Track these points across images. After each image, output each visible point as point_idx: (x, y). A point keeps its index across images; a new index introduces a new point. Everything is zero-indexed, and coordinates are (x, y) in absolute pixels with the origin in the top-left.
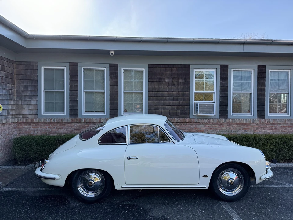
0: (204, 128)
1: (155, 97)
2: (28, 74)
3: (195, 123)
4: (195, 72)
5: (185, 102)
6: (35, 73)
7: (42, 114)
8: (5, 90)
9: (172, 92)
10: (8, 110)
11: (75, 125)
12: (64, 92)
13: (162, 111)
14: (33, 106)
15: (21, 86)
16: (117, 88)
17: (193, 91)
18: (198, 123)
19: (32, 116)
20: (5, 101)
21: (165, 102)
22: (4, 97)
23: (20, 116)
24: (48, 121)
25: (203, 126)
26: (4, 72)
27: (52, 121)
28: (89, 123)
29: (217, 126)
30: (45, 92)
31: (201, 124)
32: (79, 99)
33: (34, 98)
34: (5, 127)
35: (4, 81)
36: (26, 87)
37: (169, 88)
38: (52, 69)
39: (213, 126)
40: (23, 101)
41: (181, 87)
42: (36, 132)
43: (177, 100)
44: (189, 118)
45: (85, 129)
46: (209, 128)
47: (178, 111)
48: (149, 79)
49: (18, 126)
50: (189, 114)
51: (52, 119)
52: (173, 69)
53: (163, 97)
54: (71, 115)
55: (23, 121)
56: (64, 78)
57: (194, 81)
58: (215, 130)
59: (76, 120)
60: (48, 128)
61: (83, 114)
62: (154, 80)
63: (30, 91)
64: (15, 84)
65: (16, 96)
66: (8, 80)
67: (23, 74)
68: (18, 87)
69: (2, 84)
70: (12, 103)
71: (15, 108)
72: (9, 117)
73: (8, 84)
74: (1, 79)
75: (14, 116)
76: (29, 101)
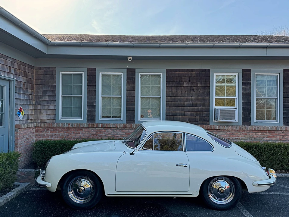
0: (225, 135)
1: (173, 102)
2: (47, 79)
3: (215, 130)
4: (215, 76)
5: (205, 108)
6: (53, 78)
7: (60, 119)
8: (26, 95)
9: (191, 98)
10: (28, 115)
11: (93, 131)
12: (82, 97)
13: (181, 117)
14: (51, 111)
15: (40, 91)
16: (134, 93)
17: (214, 96)
18: (219, 130)
19: (50, 120)
20: (26, 106)
21: (183, 107)
22: (25, 102)
23: (38, 121)
24: (66, 126)
25: (224, 133)
26: (26, 78)
27: (70, 126)
28: (105, 129)
29: (239, 133)
30: (63, 97)
31: (222, 131)
32: (96, 105)
33: (52, 103)
34: (26, 131)
35: (25, 86)
36: (45, 92)
37: (187, 93)
38: (71, 75)
39: (235, 133)
40: (41, 106)
41: (201, 92)
42: (54, 136)
43: (196, 105)
44: (209, 124)
45: (102, 135)
46: (230, 135)
47: (198, 117)
48: (167, 84)
49: (36, 131)
50: (209, 121)
51: (70, 124)
52: (192, 73)
53: (182, 103)
54: (88, 120)
55: (41, 126)
56: (82, 83)
57: (214, 85)
58: (237, 138)
59: (94, 125)
60: (66, 133)
61: (100, 119)
62: (172, 85)
63: (48, 96)
64: (34, 89)
65: (35, 101)
66: (28, 86)
67: (41, 79)
68: (37, 92)
69: (24, 89)
70: (31, 108)
71: (33, 112)
72: (29, 121)
73: (29, 90)
74: (24, 84)
75: (32, 121)
76: (47, 106)
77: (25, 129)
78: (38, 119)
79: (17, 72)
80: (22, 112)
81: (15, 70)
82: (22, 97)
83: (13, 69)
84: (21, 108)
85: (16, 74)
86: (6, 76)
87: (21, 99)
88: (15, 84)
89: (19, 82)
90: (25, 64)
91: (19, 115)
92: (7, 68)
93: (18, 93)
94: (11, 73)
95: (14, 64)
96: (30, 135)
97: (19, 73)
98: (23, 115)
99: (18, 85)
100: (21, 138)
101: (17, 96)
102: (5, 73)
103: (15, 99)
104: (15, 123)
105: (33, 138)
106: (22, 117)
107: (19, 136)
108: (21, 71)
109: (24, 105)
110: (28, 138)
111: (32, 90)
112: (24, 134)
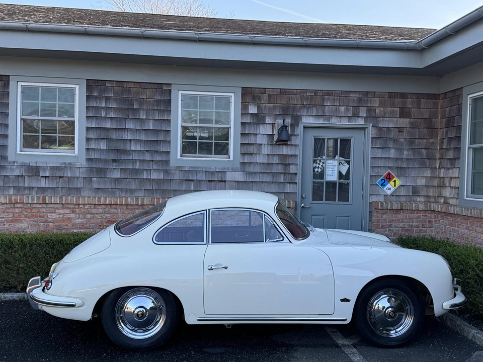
2: (453, 115)
6: (459, 110)
7: (465, 198)
8: (408, 151)
10: (414, 187)
14: (455, 180)
15: (444, 141)
19: (453, 200)
20: (409, 170)
22: (405, 163)
23: (441, 201)
26: (408, 120)
33: (456, 163)
34: (401, 216)
35: (405, 135)
40: (446, 170)
42: (452, 234)
49: (435, 219)
63: (453, 149)
64: (439, 138)
65: (439, 161)
66: (417, 133)
67: (447, 116)
68: (442, 143)
69: (402, 140)
70: (428, 173)
71: (436, 183)
72: (419, 199)
73: (419, 140)
74: (400, 131)
75: (432, 200)
76: (451, 171)
77: (397, 211)
78: (440, 196)
79: (377, 111)
80: (395, 181)
81: (370, 110)
82: (392, 154)
83: (365, 108)
84: (389, 174)
85: (371, 116)
86: (345, 122)
87: (389, 158)
88: (371, 132)
89: (385, 129)
90: (403, 95)
91: (382, 185)
92: (347, 110)
93: (383, 148)
94: (358, 117)
95: (367, 100)
96: (413, 224)
97: (382, 113)
98: (395, 186)
99: (380, 135)
100: (384, 226)
101: (379, 153)
102: (343, 118)
103: (372, 158)
104: (372, 198)
105: (428, 231)
106: (393, 189)
107: (375, 221)
108: (390, 108)
109: (401, 168)
110: (407, 230)
111: (433, 140)
112: (393, 220)
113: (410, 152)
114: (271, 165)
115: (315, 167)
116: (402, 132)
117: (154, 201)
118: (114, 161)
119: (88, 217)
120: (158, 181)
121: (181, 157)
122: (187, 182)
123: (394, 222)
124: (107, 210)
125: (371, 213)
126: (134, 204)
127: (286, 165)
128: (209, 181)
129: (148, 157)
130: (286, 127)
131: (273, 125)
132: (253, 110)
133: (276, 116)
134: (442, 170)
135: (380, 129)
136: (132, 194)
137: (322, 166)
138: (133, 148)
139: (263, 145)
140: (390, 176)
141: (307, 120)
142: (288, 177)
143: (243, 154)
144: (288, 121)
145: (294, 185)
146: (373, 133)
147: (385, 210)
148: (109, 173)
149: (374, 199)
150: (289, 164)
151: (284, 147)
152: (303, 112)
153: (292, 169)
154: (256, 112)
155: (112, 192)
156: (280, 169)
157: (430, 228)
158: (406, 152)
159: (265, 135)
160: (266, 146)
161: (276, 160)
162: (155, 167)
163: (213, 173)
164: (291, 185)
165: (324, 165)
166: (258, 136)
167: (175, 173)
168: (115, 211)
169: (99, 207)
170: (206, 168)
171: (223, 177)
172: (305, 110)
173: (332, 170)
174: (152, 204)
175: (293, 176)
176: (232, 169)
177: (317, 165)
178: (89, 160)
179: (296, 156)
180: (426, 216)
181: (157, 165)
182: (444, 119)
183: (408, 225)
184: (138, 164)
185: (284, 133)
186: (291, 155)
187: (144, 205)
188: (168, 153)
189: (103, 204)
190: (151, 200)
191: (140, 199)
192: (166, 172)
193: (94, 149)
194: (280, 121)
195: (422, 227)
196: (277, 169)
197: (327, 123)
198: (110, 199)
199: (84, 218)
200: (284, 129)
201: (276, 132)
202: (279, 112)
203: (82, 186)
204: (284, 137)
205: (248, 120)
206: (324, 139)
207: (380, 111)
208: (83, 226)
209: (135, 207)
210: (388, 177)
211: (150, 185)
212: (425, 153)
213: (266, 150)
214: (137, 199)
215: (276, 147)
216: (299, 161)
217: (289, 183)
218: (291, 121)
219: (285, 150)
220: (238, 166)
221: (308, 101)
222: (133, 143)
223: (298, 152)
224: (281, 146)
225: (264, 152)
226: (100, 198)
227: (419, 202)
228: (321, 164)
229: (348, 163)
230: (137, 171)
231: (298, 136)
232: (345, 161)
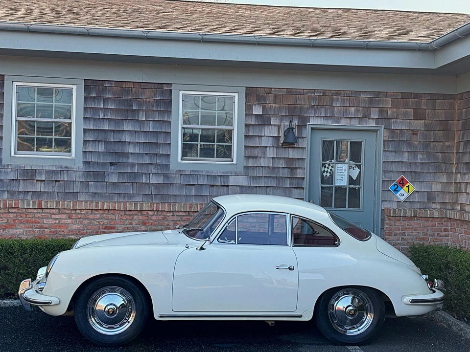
8: (423, 154)
10: (430, 193)
20: (424, 175)
22: (419, 168)
23: (457, 207)
26: (422, 121)
34: (415, 223)
35: (419, 137)
40: (461, 176)
42: (467, 242)
49: (451, 227)
64: (456, 141)
65: (456, 166)
66: (432, 135)
67: (463, 118)
68: (458, 147)
69: (416, 143)
70: (444, 179)
71: (452, 189)
72: (434, 206)
73: (434, 143)
74: (413, 134)
75: (449, 207)
76: (467, 176)
77: (411, 218)
78: (456, 203)
79: (389, 112)
80: (408, 187)
81: (381, 111)
82: (406, 157)
83: (377, 109)
84: (402, 179)
85: (383, 117)
86: (355, 124)
87: (402, 162)
88: (383, 134)
89: (398, 131)
90: (417, 96)
91: (395, 190)
92: (358, 111)
93: (395, 152)
94: (369, 118)
95: (379, 100)
96: (428, 233)
97: (395, 114)
98: (409, 192)
99: (393, 137)
100: (397, 234)
101: (391, 157)
102: (354, 119)
103: (384, 162)
104: (384, 205)
105: (444, 240)
106: (406, 195)
107: (388, 229)
108: (403, 109)
109: (415, 172)
110: (421, 238)
111: (449, 143)
112: (406, 228)
113: (425, 156)
114: (277, 170)
115: (324, 171)
116: (416, 134)
117: (154, 207)
118: (112, 164)
119: (85, 223)
120: (157, 185)
121: (181, 160)
122: (188, 186)
123: (408, 230)
124: (104, 215)
125: (383, 220)
126: (133, 209)
127: (293, 170)
128: (211, 186)
129: (147, 160)
130: (293, 129)
131: (279, 126)
132: (257, 110)
133: (282, 118)
134: (459, 175)
135: (393, 131)
136: (130, 199)
137: (331, 170)
138: (131, 151)
139: (268, 148)
140: (403, 182)
141: (315, 122)
142: (295, 181)
143: (247, 158)
144: (295, 122)
145: (301, 190)
146: (385, 135)
147: (397, 218)
148: (107, 177)
149: (386, 205)
150: (296, 168)
151: (291, 149)
152: (310, 113)
153: (299, 174)
154: (261, 113)
155: (109, 197)
156: (286, 173)
157: (446, 236)
158: (420, 156)
159: (270, 138)
160: (272, 148)
161: (282, 164)
162: (154, 171)
163: (215, 177)
164: (298, 190)
165: (333, 169)
166: (263, 138)
167: (175, 177)
168: (113, 217)
169: (96, 212)
170: (208, 172)
171: (226, 181)
172: (313, 111)
173: (342, 174)
174: (152, 209)
175: (300, 181)
176: (236, 173)
177: (326, 169)
178: (86, 163)
179: (303, 159)
180: (441, 224)
181: (156, 168)
182: (461, 121)
183: (423, 233)
184: (136, 167)
185: (291, 135)
186: (298, 159)
187: (143, 210)
188: (168, 155)
189: (101, 210)
190: (151, 205)
191: (139, 205)
192: (166, 176)
193: (92, 152)
194: (287, 123)
195: (438, 236)
196: (283, 174)
197: (336, 125)
198: (108, 204)
199: (81, 224)
200: (291, 132)
201: (282, 134)
202: (286, 113)
203: (79, 191)
204: (291, 140)
205: (252, 121)
206: (333, 142)
207: (393, 113)
208: (79, 232)
209: (133, 212)
210: (401, 182)
211: (149, 190)
212: (440, 157)
213: (271, 153)
214: (136, 204)
215: (282, 150)
216: (306, 164)
217: (296, 188)
218: (298, 123)
219: (291, 154)
220: (242, 169)
221: (316, 102)
222: (131, 145)
223: (306, 155)
224: (287, 149)
225: (270, 155)
226: (97, 203)
227: (435, 209)
228: (330, 168)
229: (359, 166)
230: (136, 175)
231: (305, 139)
232: (355, 165)
